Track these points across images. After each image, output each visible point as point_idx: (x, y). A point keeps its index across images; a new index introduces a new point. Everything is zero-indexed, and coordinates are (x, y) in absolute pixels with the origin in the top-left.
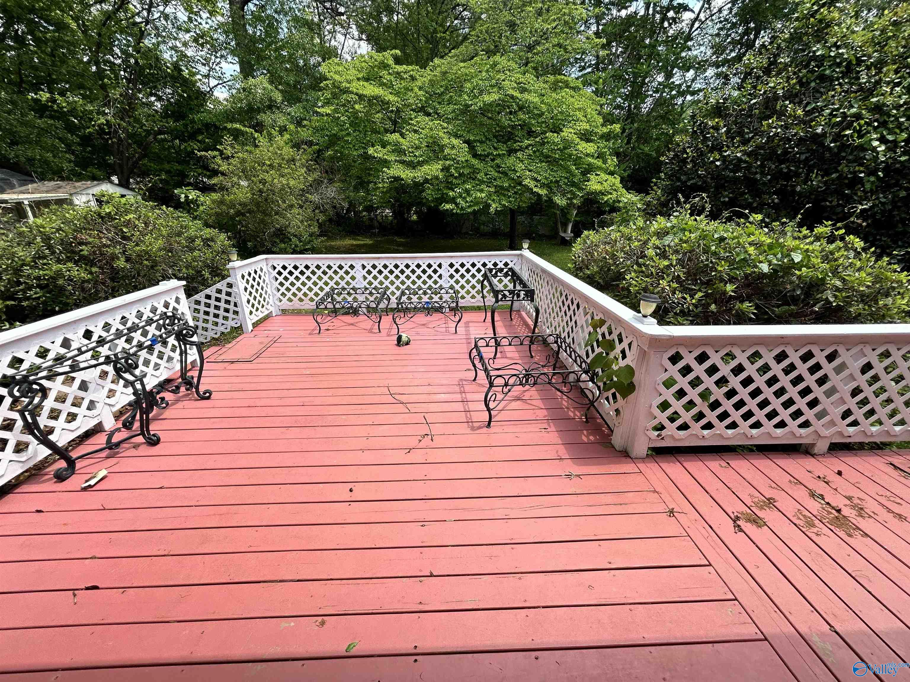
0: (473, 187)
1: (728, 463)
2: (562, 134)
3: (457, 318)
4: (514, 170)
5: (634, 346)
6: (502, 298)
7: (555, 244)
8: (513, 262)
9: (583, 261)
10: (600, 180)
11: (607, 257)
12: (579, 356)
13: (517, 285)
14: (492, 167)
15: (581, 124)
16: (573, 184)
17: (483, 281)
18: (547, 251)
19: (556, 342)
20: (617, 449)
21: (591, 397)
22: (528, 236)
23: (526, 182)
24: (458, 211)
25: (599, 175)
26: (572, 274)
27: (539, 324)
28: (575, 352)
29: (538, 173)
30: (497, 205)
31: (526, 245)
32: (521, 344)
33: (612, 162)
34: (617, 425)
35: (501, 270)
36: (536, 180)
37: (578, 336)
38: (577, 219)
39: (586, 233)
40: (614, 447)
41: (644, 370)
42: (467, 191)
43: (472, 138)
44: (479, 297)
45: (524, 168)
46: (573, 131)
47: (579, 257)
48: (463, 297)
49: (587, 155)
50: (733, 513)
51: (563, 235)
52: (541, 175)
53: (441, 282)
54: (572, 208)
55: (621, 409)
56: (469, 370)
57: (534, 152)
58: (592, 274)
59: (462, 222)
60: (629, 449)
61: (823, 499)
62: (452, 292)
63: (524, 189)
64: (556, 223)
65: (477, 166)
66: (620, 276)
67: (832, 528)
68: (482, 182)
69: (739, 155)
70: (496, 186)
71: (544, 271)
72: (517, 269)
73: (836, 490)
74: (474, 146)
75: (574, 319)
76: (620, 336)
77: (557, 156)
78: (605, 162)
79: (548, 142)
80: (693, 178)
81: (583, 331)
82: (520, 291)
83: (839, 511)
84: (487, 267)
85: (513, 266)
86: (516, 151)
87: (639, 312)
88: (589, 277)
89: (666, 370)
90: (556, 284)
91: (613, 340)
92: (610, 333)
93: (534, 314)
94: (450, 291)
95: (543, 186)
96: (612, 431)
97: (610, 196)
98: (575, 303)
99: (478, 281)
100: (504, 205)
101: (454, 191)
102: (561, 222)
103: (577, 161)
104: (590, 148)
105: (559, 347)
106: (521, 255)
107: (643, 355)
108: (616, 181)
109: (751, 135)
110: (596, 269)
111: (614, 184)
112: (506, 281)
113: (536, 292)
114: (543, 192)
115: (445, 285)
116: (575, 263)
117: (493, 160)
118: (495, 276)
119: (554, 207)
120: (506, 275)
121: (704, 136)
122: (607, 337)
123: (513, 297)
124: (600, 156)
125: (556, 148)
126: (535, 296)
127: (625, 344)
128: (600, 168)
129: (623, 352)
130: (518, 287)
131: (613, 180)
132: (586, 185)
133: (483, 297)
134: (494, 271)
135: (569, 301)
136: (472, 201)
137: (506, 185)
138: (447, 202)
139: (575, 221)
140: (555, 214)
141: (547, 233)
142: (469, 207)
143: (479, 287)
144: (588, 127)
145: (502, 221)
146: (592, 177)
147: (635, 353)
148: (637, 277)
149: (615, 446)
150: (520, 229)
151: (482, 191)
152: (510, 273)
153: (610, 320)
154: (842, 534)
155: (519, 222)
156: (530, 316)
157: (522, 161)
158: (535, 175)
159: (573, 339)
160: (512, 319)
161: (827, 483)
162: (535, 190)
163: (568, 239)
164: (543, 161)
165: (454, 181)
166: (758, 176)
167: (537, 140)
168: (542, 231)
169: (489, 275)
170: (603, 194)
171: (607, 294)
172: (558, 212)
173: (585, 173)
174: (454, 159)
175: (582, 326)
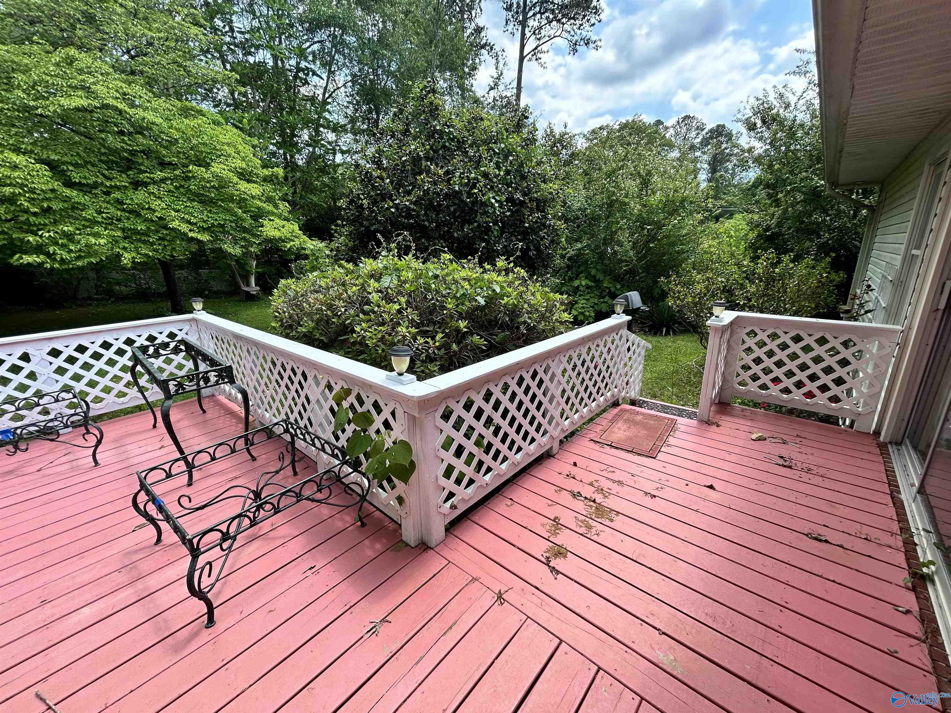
0: (79, 230)
1: (511, 499)
2: (213, 169)
3: (92, 441)
4: (149, 209)
5: (399, 413)
6: (177, 391)
7: (240, 301)
8: (184, 331)
9: (291, 317)
10: (275, 226)
11: (324, 308)
12: (327, 442)
13: (199, 362)
14: (108, 202)
15: (234, 161)
16: (245, 230)
17: (134, 367)
18: (230, 310)
19: (287, 431)
20: (413, 545)
21: (359, 491)
22: (199, 293)
23: (175, 224)
24: (56, 265)
25: (273, 220)
26: (281, 335)
27: (251, 408)
28: (319, 438)
29: (191, 214)
30: (134, 255)
31: (198, 306)
32: (233, 451)
33: (284, 207)
34: (403, 515)
35: (165, 345)
36: (189, 222)
37: (316, 415)
38: (259, 270)
39: (283, 281)
40: (407, 545)
41: (418, 437)
42: (69, 237)
43: (54, 157)
44: (134, 392)
45: (165, 207)
46: (226, 168)
47: (284, 312)
48: (96, 400)
49: (253, 197)
50: (542, 555)
51: (246, 289)
52: (195, 217)
53: (34, 386)
54: (249, 258)
55: (404, 496)
56: (141, 527)
57: (176, 188)
58: (308, 331)
59: (75, 283)
60: (426, 539)
61: (581, 496)
62: (71, 395)
63: (173, 234)
64: (233, 277)
65: (76, 200)
66: (347, 329)
67: (599, 520)
68: (94, 222)
69: (407, 203)
70: (123, 230)
71: (238, 337)
72: (193, 339)
73: (581, 481)
74: (63, 171)
75: (303, 394)
76: (376, 405)
77: (213, 195)
78: (276, 206)
79: (193, 177)
80: (374, 224)
81: (321, 407)
82: (207, 373)
83: (594, 501)
84: (137, 345)
85: (185, 336)
86: (145, 184)
87: (392, 370)
88: (305, 335)
89: (441, 431)
90: (262, 352)
91: (369, 411)
92: (361, 403)
93: (239, 396)
94: (64, 395)
95: (202, 230)
96: (400, 525)
97: (292, 243)
98: (299, 372)
99: (124, 369)
100: (146, 255)
101: (36, 235)
102: (239, 275)
103: (242, 202)
104: (255, 189)
105: (292, 436)
106: (195, 320)
107: (413, 420)
108: (296, 227)
109: (410, 188)
110: (312, 324)
111: (293, 231)
112: (179, 358)
113: (233, 366)
114: (204, 237)
115: (46, 389)
116: (281, 320)
117: (108, 193)
118: (157, 355)
119: (225, 257)
120: (176, 351)
121: (373, 185)
122: (359, 410)
123: (198, 384)
124: (270, 200)
125: (208, 185)
126: (235, 372)
127: (386, 414)
128: (273, 214)
129: (386, 424)
130: (203, 367)
131: (291, 226)
132: (261, 231)
133: (141, 390)
134: (151, 350)
135: (289, 372)
136: (80, 250)
137: (141, 227)
138: (26, 253)
139: (257, 272)
140: (230, 266)
141: (224, 288)
142: (79, 258)
143: (128, 377)
144: (244, 166)
145: (151, 277)
146: (265, 222)
147: (403, 422)
148: (369, 327)
149: (409, 542)
150: (183, 287)
151: (97, 235)
152: (182, 347)
153: (357, 388)
154: (607, 523)
155: (179, 278)
156: (235, 400)
157: (159, 198)
158: (186, 216)
159: (309, 419)
160: (204, 412)
161: (574, 478)
162: (191, 234)
163: (254, 293)
164: (194, 200)
165: (32, 219)
166: (426, 223)
167: (177, 172)
168: (216, 286)
169: (141, 356)
170: (283, 241)
171: (337, 353)
172: (233, 263)
173: (255, 218)
174: (22, 186)
175: (318, 401)
